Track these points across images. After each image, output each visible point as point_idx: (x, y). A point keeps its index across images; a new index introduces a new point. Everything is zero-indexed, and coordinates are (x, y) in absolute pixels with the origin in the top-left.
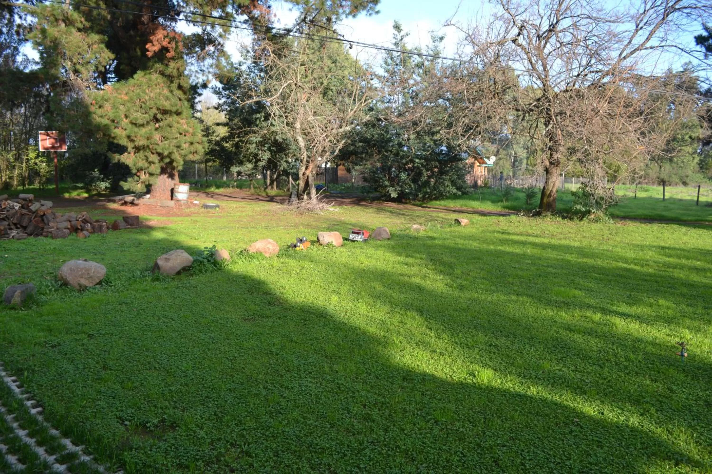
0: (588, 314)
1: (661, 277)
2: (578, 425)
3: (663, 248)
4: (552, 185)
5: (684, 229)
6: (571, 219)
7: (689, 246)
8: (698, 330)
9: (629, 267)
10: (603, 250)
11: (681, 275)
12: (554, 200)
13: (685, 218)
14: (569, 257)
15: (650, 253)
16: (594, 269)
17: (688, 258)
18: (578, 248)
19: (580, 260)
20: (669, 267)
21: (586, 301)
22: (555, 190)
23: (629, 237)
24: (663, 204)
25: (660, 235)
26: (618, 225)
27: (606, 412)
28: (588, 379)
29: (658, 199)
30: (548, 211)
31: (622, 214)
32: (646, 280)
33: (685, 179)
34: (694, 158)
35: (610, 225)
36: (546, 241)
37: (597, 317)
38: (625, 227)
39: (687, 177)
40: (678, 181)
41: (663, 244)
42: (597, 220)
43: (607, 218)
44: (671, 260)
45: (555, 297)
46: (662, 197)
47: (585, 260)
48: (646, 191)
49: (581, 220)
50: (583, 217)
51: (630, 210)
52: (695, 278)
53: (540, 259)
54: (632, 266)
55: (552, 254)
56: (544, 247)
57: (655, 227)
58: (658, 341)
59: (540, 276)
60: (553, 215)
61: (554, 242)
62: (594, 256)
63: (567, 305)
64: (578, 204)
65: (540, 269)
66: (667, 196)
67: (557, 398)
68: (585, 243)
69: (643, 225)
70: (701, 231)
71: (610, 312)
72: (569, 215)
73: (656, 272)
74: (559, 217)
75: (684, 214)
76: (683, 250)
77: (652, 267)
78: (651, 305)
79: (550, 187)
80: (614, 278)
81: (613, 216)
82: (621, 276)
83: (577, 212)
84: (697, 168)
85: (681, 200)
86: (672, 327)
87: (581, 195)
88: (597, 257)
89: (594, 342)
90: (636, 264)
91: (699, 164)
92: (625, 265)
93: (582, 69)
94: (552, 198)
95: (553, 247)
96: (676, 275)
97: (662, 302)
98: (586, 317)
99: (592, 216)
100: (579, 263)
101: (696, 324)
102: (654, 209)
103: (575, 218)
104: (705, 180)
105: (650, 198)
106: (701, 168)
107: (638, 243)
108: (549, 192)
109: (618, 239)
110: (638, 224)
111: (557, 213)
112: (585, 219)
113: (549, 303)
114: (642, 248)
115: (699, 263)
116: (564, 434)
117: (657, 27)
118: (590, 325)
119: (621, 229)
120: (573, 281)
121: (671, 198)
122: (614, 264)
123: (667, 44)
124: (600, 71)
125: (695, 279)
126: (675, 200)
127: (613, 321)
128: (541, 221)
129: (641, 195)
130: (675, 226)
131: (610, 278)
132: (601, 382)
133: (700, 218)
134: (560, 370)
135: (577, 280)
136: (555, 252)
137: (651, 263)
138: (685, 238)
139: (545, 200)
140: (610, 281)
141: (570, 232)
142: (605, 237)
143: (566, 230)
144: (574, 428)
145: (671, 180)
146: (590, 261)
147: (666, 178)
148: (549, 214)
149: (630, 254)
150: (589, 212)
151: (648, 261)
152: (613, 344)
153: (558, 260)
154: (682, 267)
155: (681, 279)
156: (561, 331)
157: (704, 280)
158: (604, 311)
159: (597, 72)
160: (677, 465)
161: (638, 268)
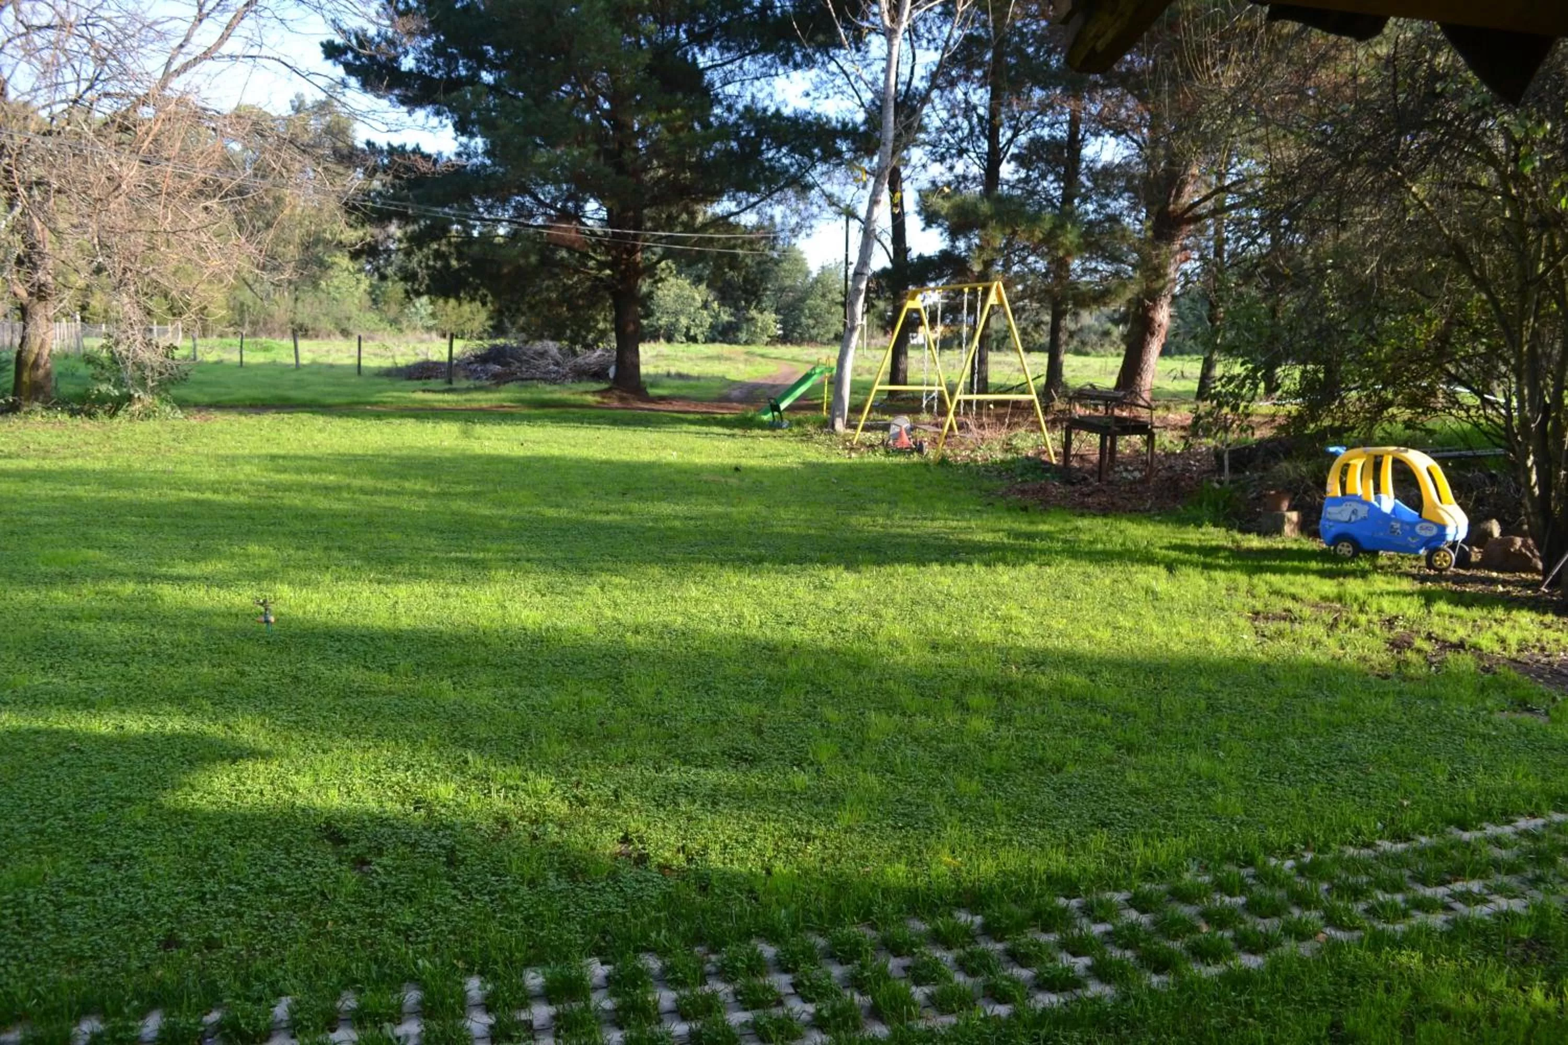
0: (110, 587)
1: (260, 508)
2: (77, 750)
3: (273, 457)
4: (39, 341)
5: (320, 421)
6: (90, 415)
7: (325, 450)
8: (305, 584)
9: (201, 497)
10: (155, 472)
11: (296, 500)
12: (48, 375)
13: (329, 400)
14: (79, 491)
15: (247, 469)
16: (133, 508)
17: (313, 471)
18: (102, 472)
19: (103, 495)
20: (276, 490)
21: (110, 566)
22: (45, 352)
23: (213, 444)
24: (294, 376)
25: (273, 435)
26: (193, 422)
27: (127, 723)
28: (98, 685)
29: (288, 366)
30: (36, 399)
31: (206, 399)
32: (231, 517)
33: (345, 324)
34: (358, 281)
35: (175, 422)
36: (30, 464)
37: (129, 588)
38: (206, 426)
39: (349, 319)
40: (331, 327)
41: (275, 450)
42: (148, 415)
43: (168, 409)
44: (283, 477)
45: (43, 568)
46: (293, 361)
47: (113, 494)
48: (267, 349)
49: (113, 414)
50: (117, 409)
51: (223, 390)
52: (322, 503)
53: (13, 501)
54: (208, 495)
55: (40, 490)
56: (24, 476)
57: (268, 419)
58: (233, 611)
59: (12, 533)
60: (48, 409)
61: (47, 465)
62: (131, 483)
63: (68, 578)
64: (101, 381)
65: (12, 521)
66: (306, 358)
67: (40, 724)
68: (118, 462)
69: (243, 418)
70: (350, 423)
71: (154, 577)
72: (86, 407)
73: (253, 501)
74: (62, 412)
75: (329, 394)
76: (312, 458)
77: (245, 492)
78: (232, 557)
79: (34, 345)
80: (169, 521)
81: (182, 404)
82: (184, 515)
83: (102, 400)
84: (366, 298)
85: (331, 366)
86: (265, 584)
87: (107, 363)
88: (140, 486)
89: (115, 630)
90: (215, 491)
91: (370, 294)
92: (194, 495)
93: (84, 85)
94: (41, 372)
95: (46, 476)
96: (286, 501)
97: (254, 548)
98: (108, 593)
99: (138, 406)
100: (102, 500)
101: (304, 575)
102: (276, 387)
103: (100, 412)
104: (382, 326)
105: (274, 363)
106: (375, 301)
107: (229, 452)
108: (32, 358)
109: (188, 448)
110: (232, 417)
111: (57, 404)
112: (121, 413)
113: (30, 580)
114: (232, 460)
115: (332, 478)
116: (50, 768)
117: (240, 17)
118: (114, 604)
119: (198, 429)
120: (85, 536)
121: (314, 363)
122: (172, 495)
123: (263, 53)
124: (127, 95)
125: (320, 506)
126: (321, 365)
127: (159, 592)
128: (21, 423)
129: (254, 358)
130: (304, 416)
131: (162, 520)
132: (123, 685)
133: (355, 399)
134: (47, 684)
135: (93, 531)
136: (49, 486)
137: (245, 486)
138: (319, 437)
139: (25, 377)
140: (161, 526)
141: (87, 443)
142: (162, 446)
143: (78, 438)
144: (67, 756)
145: (318, 326)
146: (125, 495)
147: (308, 322)
148: (37, 406)
149: (211, 475)
150: (129, 398)
151: (239, 482)
152: (153, 626)
153: (54, 499)
154: (300, 488)
155: (297, 508)
156: (53, 624)
157: (337, 506)
158: (141, 577)
159: (120, 96)
160: (234, 762)
161: (218, 497)
